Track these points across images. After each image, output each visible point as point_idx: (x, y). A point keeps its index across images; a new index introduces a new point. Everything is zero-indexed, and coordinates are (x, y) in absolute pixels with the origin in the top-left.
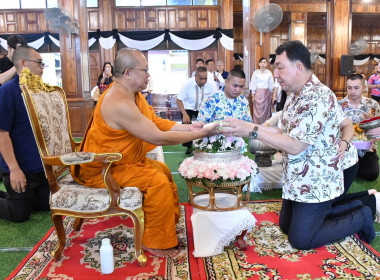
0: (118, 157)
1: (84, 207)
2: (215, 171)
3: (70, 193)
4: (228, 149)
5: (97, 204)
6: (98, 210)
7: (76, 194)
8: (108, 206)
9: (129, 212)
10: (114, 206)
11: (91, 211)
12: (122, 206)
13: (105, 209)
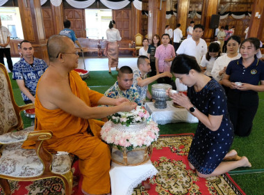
0: (48, 136)
1: (22, 174)
2: (128, 140)
3: (10, 162)
4: (138, 122)
5: (33, 171)
6: (34, 176)
7: (14, 163)
8: (42, 172)
9: (60, 175)
10: (47, 171)
11: (28, 177)
12: (54, 171)
13: (40, 174)
